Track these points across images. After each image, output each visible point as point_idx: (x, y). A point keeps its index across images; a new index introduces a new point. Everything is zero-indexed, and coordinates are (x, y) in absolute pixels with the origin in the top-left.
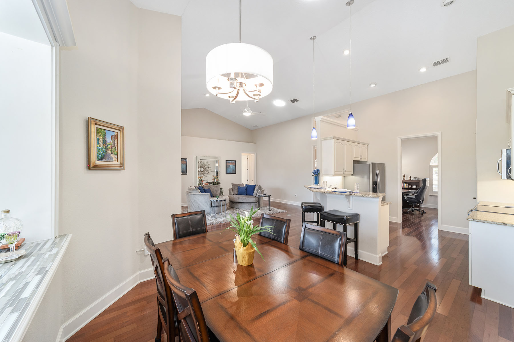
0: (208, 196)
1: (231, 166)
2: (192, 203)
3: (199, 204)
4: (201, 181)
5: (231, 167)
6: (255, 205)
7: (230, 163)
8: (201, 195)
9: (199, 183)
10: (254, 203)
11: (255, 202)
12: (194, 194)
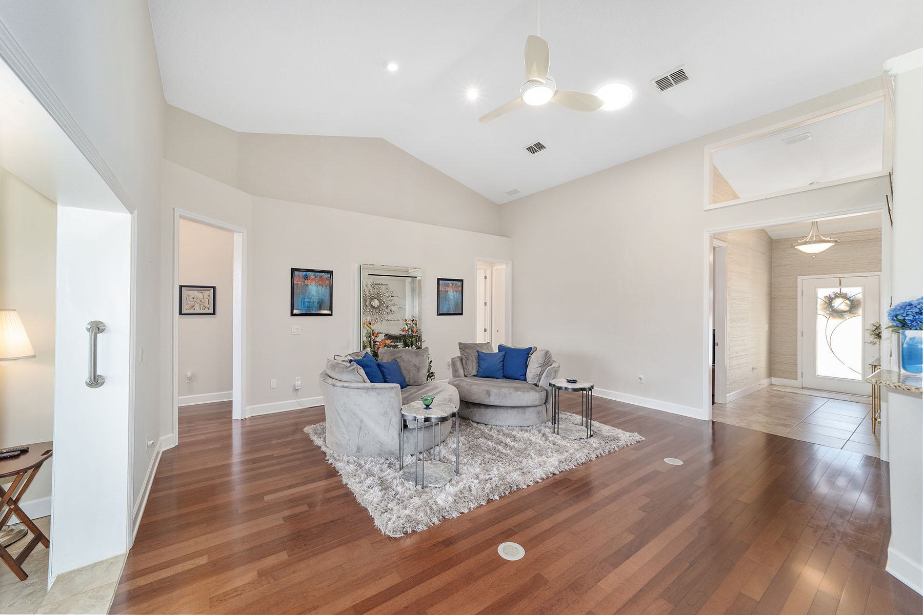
0: (392, 394)
1: (452, 294)
2: (339, 414)
3: (362, 421)
4: (372, 334)
5: (451, 297)
6: (539, 413)
7: (448, 285)
8: (368, 389)
9: (365, 339)
10: (534, 408)
11: (537, 404)
12: (343, 387)
